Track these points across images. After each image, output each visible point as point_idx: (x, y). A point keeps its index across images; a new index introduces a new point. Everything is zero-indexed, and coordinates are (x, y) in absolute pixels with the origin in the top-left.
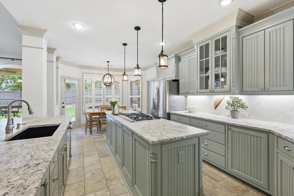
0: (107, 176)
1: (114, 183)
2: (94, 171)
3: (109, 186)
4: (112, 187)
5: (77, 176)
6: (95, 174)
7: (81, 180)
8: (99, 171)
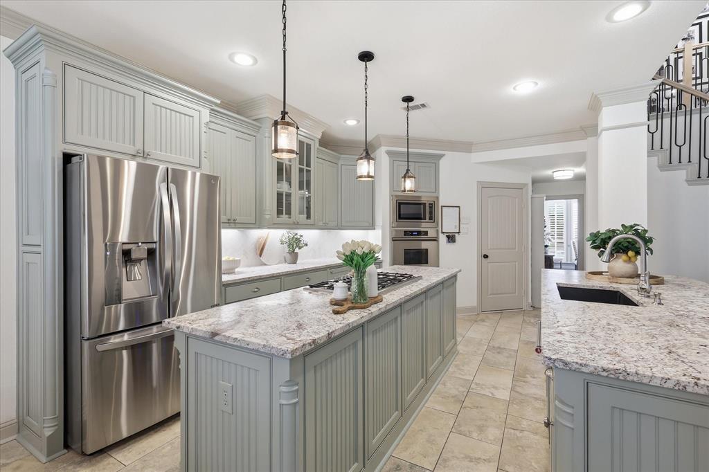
0: (455, 408)
1: (454, 392)
2: (475, 435)
3: (465, 393)
4: (462, 389)
5: (522, 447)
6: (476, 426)
7: (512, 431)
8: (462, 429)
